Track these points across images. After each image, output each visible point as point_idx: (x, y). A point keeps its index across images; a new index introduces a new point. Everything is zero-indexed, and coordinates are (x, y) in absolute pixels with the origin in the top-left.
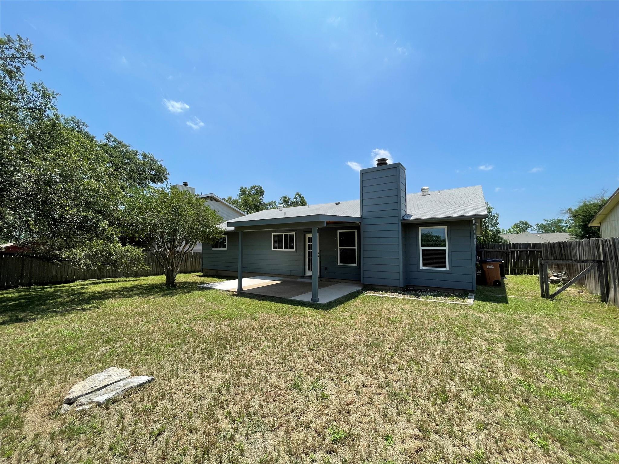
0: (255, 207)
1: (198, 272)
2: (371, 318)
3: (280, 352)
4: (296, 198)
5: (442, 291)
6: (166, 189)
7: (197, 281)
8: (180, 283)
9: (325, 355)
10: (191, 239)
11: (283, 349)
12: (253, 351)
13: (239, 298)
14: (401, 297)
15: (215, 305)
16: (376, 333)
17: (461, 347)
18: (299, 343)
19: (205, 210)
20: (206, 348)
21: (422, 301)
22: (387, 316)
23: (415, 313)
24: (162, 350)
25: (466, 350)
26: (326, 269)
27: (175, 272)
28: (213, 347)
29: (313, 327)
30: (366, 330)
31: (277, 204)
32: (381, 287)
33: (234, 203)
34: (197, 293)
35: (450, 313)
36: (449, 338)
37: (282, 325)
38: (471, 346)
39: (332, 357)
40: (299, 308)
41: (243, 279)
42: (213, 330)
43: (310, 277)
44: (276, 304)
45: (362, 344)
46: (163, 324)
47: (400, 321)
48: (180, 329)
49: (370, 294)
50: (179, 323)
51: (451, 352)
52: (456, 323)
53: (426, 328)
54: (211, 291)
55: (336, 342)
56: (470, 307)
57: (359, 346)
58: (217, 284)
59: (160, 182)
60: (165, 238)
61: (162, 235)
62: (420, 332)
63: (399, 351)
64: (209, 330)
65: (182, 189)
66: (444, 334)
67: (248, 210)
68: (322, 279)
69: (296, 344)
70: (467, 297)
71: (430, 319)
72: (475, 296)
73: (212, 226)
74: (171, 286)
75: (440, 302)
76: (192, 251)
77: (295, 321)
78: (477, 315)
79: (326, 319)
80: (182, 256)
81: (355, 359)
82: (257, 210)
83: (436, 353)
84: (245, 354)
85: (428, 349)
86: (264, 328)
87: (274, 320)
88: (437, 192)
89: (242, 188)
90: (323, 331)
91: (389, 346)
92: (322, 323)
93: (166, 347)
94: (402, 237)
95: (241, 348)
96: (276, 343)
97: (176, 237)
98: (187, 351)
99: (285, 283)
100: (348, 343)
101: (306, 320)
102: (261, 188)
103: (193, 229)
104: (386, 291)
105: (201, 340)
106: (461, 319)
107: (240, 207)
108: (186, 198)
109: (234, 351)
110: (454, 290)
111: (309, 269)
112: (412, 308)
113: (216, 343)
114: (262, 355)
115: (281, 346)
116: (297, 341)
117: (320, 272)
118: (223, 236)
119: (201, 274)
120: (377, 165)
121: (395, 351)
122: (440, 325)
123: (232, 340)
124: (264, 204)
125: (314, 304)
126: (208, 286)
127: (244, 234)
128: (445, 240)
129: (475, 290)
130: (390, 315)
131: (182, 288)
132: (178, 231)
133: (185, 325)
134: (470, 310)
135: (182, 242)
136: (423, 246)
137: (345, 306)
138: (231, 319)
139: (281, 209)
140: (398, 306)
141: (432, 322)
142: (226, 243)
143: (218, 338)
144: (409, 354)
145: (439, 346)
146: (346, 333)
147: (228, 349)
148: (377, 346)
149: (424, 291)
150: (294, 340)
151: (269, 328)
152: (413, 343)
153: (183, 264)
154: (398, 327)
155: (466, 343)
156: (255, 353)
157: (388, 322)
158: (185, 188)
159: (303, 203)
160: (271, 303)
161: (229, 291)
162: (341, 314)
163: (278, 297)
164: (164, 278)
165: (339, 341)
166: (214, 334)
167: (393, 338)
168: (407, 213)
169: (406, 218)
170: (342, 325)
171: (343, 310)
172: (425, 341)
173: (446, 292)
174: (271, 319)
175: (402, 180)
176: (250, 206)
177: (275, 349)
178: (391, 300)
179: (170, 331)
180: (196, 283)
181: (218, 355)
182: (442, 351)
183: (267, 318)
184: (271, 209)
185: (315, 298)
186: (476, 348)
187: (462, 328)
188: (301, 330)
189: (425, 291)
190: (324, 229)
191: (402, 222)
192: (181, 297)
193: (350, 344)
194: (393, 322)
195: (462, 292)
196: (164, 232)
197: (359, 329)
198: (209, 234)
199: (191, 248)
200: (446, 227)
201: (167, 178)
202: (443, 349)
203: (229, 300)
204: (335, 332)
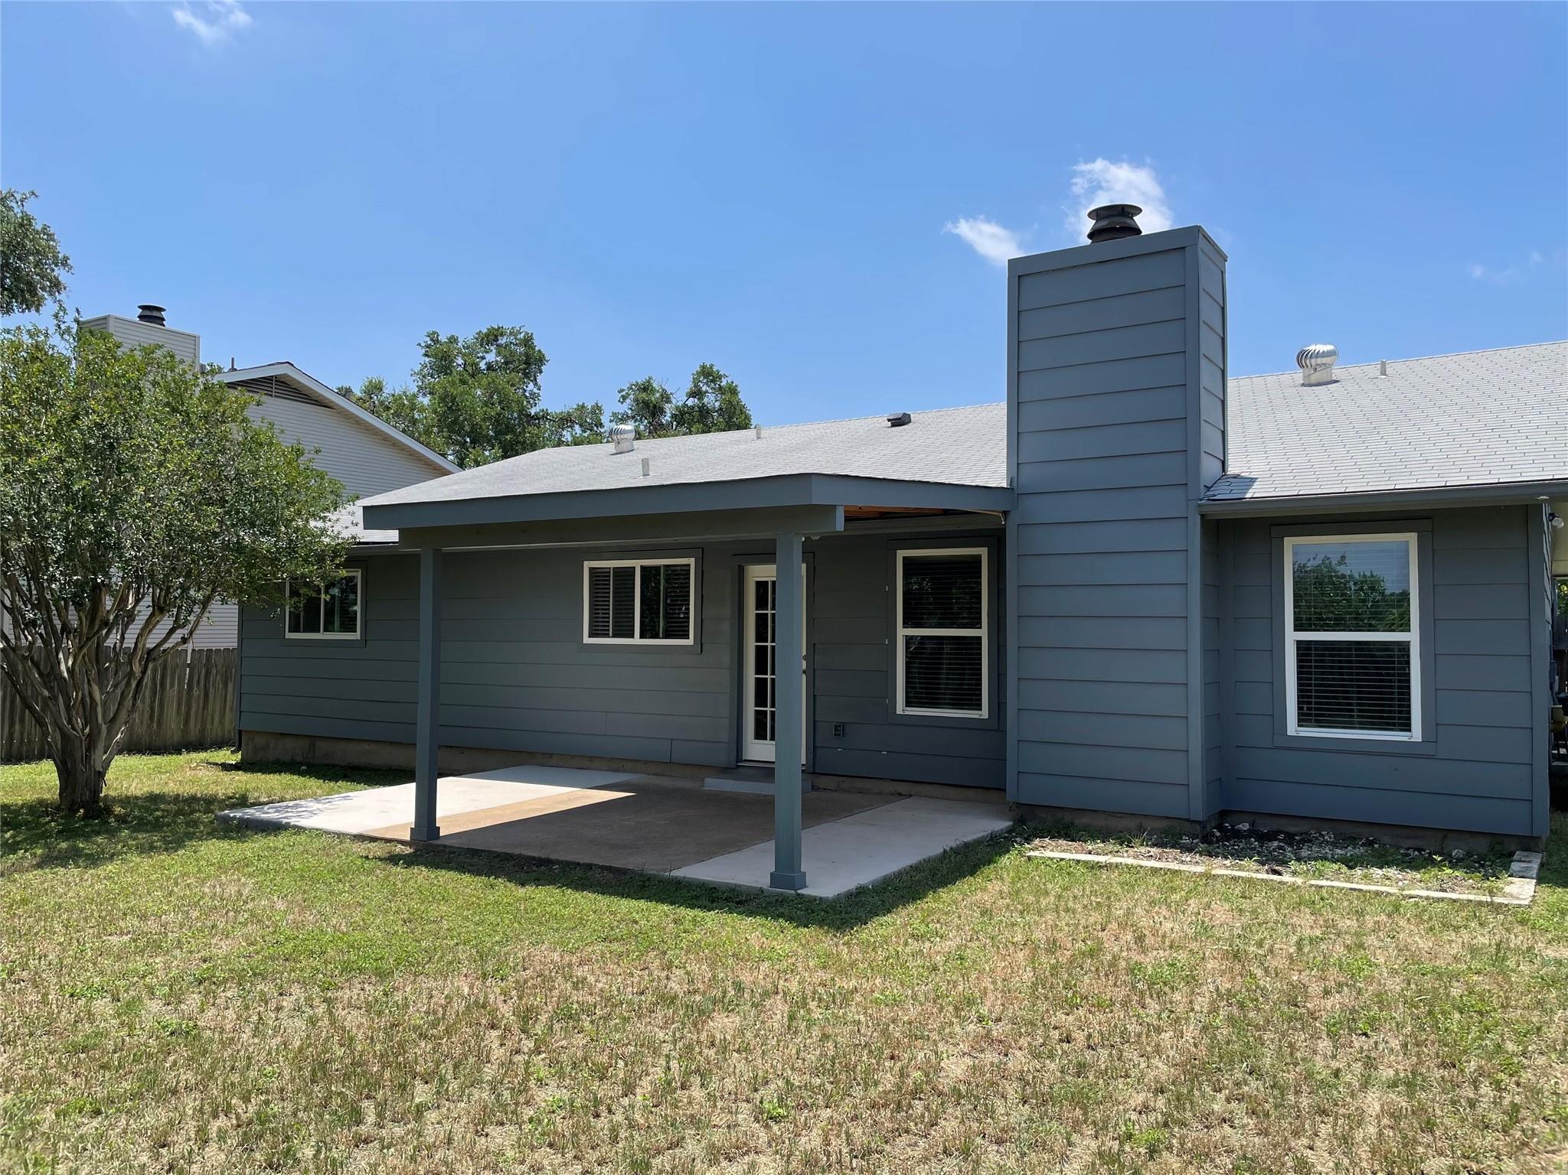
0: (498, 433)
1: (219, 745)
2: (1053, 967)
3: (623, 1134)
4: (696, 393)
5: (1386, 839)
6: (55, 339)
7: (212, 790)
8: (127, 801)
9: (837, 1144)
10: (182, 586)
11: (637, 1116)
12: (489, 1129)
13: (422, 875)
14: (1193, 865)
15: (302, 910)
16: (1080, 1037)
17: (1472, 1104)
18: (713, 1086)
19: (254, 444)
20: (262, 1119)
21: (1295, 888)
22: (1128, 960)
23: (1260, 944)
24: (45, 1128)
25: (1496, 1117)
26: (840, 730)
27: (101, 745)
28: (295, 1114)
29: (779, 1009)
30: (1032, 1024)
31: (605, 419)
32: (1101, 822)
33: (397, 414)
34: (214, 849)
35: (1424, 944)
36: (1420, 1062)
37: (630, 1003)
38: (1517, 1099)
39: (866, 1153)
40: (712, 919)
41: (442, 783)
42: (296, 1027)
43: (766, 771)
44: (603, 901)
45: (1012, 1089)
46: (45, 1001)
47: (1192, 980)
48: (131, 1027)
49: (1048, 854)
50: (125, 997)
51: (1429, 1127)
52: (1455, 992)
53: (1311, 1014)
54: (281, 840)
55: (888, 1080)
56: (1521, 917)
57: (998, 1102)
58: (313, 805)
59: (24, 301)
60: (52, 579)
61: (37, 564)
62: (1284, 1035)
63: (1183, 1124)
64: (276, 1030)
65: (134, 338)
66: (1395, 1044)
67: (463, 444)
68: (823, 782)
69: (697, 1093)
70: (1507, 868)
71: (1333, 974)
72: (1542, 865)
73: (288, 523)
74: (85, 818)
75: (1378, 894)
76: (189, 647)
77: (691, 982)
78: (1550, 953)
79: (842, 972)
80: (137, 668)
81: (977, 1162)
82: (510, 451)
83: (1359, 1134)
84: (450, 1141)
85: (1324, 1112)
86: (543, 1018)
87: (591, 979)
88: (1373, 370)
89: (434, 337)
90: (829, 1030)
91: (1139, 1099)
92: (821, 990)
93: (65, 1114)
94: (1204, 584)
95: (431, 1116)
96: (602, 1090)
97: (106, 575)
98: (166, 1133)
99: (644, 798)
100: (945, 1083)
101: (746, 978)
102: (528, 342)
103: (193, 539)
104: (1124, 839)
105: (235, 1078)
106: (1478, 973)
107: (428, 432)
108: (155, 384)
109: (399, 1131)
110: (1446, 833)
111: (760, 734)
112: (1246, 919)
113: (309, 1095)
114: (533, 1148)
115: (626, 1101)
116: (704, 1075)
117: (813, 749)
118: (343, 573)
119: (235, 759)
120: (1090, 236)
121: (1166, 1125)
122: (1381, 999)
123: (387, 1075)
124: (544, 416)
125: (782, 901)
126: (270, 814)
127: (448, 563)
128: (1405, 597)
129: (1545, 834)
130: (1144, 951)
131: (141, 825)
132: (118, 547)
133: (155, 1006)
134: (1518, 929)
135: (137, 601)
136: (1298, 627)
137: (931, 912)
138: (382, 975)
139: (624, 446)
140: (1179, 908)
141: (1340, 985)
142: (358, 608)
143: (321, 1070)
144: (1235, 1138)
145: (1373, 1102)
146: (934, 1036)
147: (371, 1118)
148: (1079, 1100)
149: (1303, 841)
150: (688, 1073)
151: (568, 1016)
152: (1254, 1084)
153: (143, 705)
154: (1180, 1009)
155: (1497, 1086)
156: (501, 1137)
157: (1134, 987)
158: (149, 334)
159: (734, 418)
160: (578, 895)
161: (373, 839)
162: (914, 945)
163: (610, 869)
164: (47, 777)
165: (903, 1074)
166: (301, 1049)
167: (1155, 1061)
168: (1232, 470)
169: (1223, 492)
170: (915, 997)
171: (923, 928)
172: (1309, 1075)
173: (1409, 843)
174: (579, 972)
175: (1208, 312)
176: (473, 426)
177: (597, 1116)
178: (1151, 880)
179: (80, 1038)
180: (209, 802)
181: (318, 1152)
182: (1385, 1121)
183: (559, 969)
184: (577, 442)
185: (787, 871)
186: (1543, 1106)
187: (1480, 1013)
188: (723, 1024)
189: (1307, 840)
190: (831, 542)
191: (1205, 510)
192: (132, 871)
193: (956, 1091)
194: (1158, 986)
195: (1482, 845)
196: (47, 551)
197: (999, 1020)
198: (274, 561)
199: (185, 631)
200: (1412, 538)
201: (56, 286)
202: (1392, 1115)
203: (375, 883)
204: (885, 1032)
